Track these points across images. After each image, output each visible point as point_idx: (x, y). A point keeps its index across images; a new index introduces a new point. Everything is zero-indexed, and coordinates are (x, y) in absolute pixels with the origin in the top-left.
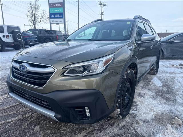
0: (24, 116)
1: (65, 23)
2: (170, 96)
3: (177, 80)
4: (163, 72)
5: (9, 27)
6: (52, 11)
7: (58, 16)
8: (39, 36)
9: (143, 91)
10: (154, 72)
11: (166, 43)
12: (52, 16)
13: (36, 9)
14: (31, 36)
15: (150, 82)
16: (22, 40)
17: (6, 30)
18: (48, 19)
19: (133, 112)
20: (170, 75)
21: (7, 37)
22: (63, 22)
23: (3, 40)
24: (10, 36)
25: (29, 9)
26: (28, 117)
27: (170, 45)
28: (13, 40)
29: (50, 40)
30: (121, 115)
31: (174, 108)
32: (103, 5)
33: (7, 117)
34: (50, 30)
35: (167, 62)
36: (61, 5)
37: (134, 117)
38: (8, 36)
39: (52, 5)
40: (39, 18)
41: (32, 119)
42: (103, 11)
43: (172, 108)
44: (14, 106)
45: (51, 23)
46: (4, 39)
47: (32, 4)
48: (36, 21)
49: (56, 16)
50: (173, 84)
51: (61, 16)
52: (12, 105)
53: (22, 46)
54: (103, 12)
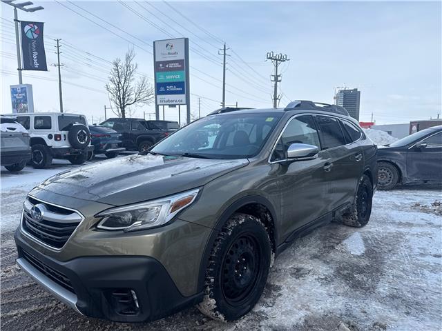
0: (42, 307)
1: (188, 103)
2: (365, 279)
3: (407, 241)
4: (383, 222)
5: (62, 118)
6: (162, 79)
7: (175, 89)
8: (127, 133)
9: (308, 265)
10: (354, 221)
11: (407, 150)
12: (161, 88)
13: (128, 74)
14: (109, 135)
15: (337, 244)
16: (87, 143)
17: (55, 123)
18: (151, 96)
19: (263, 308)
20: (397, 229)
21: (57, 137)
22: (184, 102)
23: (48, 145)
24: (62, 137)
25: (111, 76)
26: (48, 309)
27: (416, 155)
28: (68, 143)
29: (150, 143)
30: (221, 313)
31: (356, 307)
32: (280, 60)
33: (11, 306)
34: (155, 119)
35: (409, 197)
36: (180, 66)
37: (259, 321)
38: (60, 136)
39: (161, 65)
40: (133, 93)
41: (55, 314)
42: (278, 74)
43: (354, 306)
44: (30, 286)
45: (158, 103)
46: (50, 143)
47: (120, 64)
48: (126, 100)
49: (169, 88)
50: (390, 251)
51: (180, 89)
52: (27, 285)
53: (87, 155)
54: (279, 76)
